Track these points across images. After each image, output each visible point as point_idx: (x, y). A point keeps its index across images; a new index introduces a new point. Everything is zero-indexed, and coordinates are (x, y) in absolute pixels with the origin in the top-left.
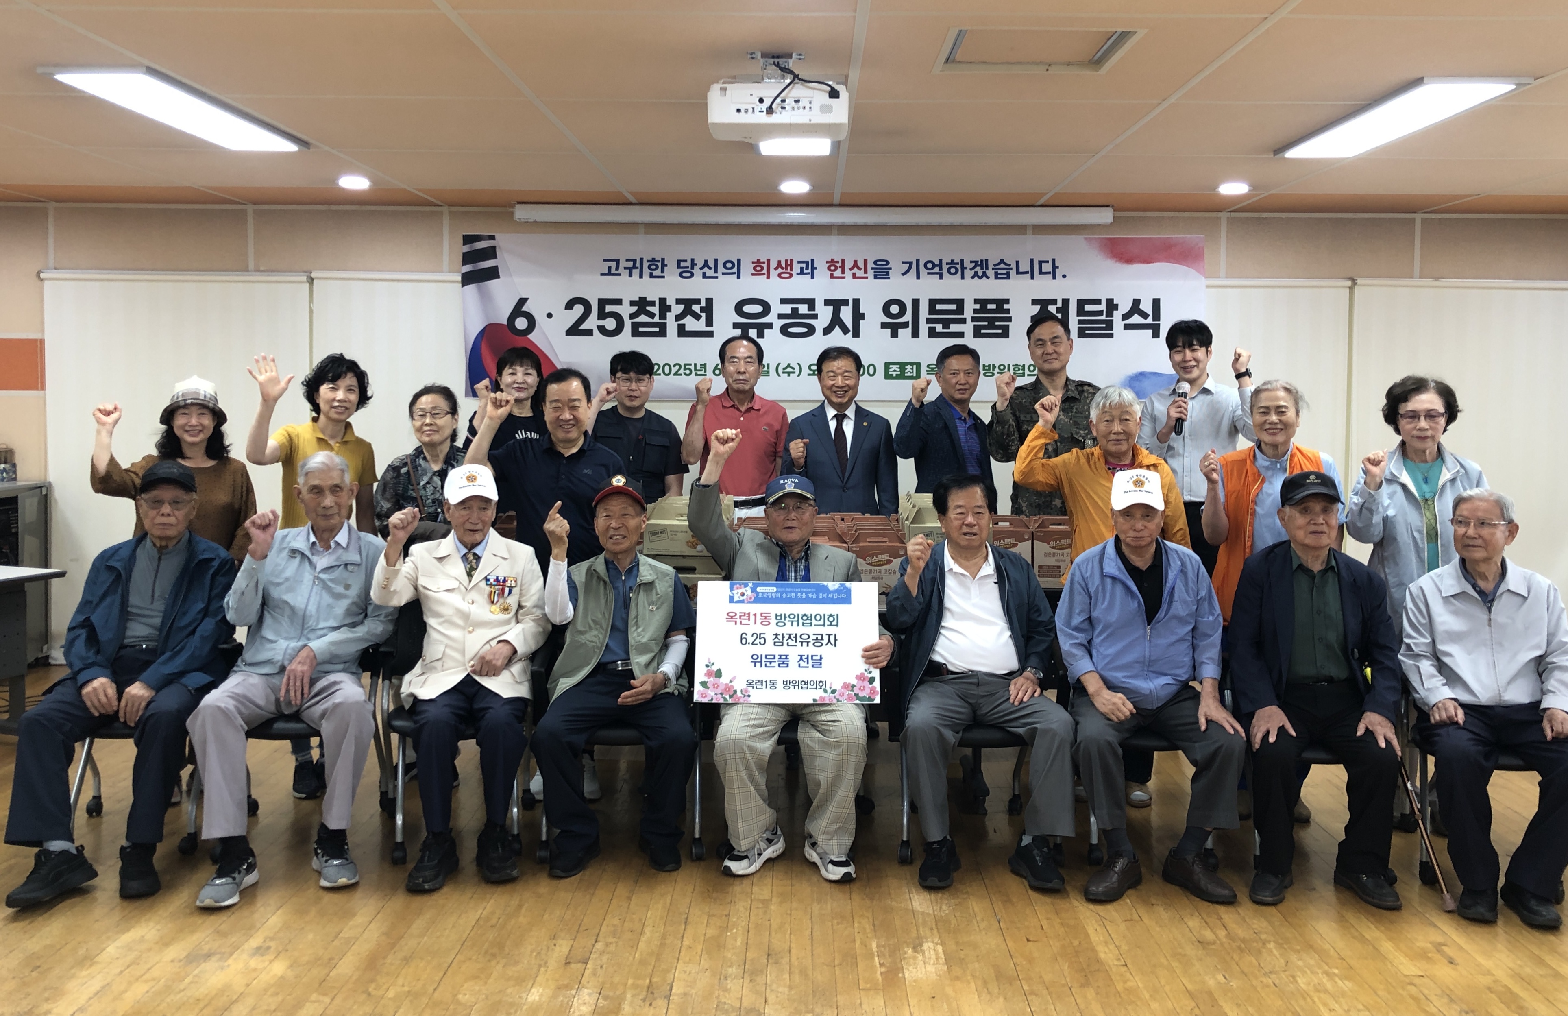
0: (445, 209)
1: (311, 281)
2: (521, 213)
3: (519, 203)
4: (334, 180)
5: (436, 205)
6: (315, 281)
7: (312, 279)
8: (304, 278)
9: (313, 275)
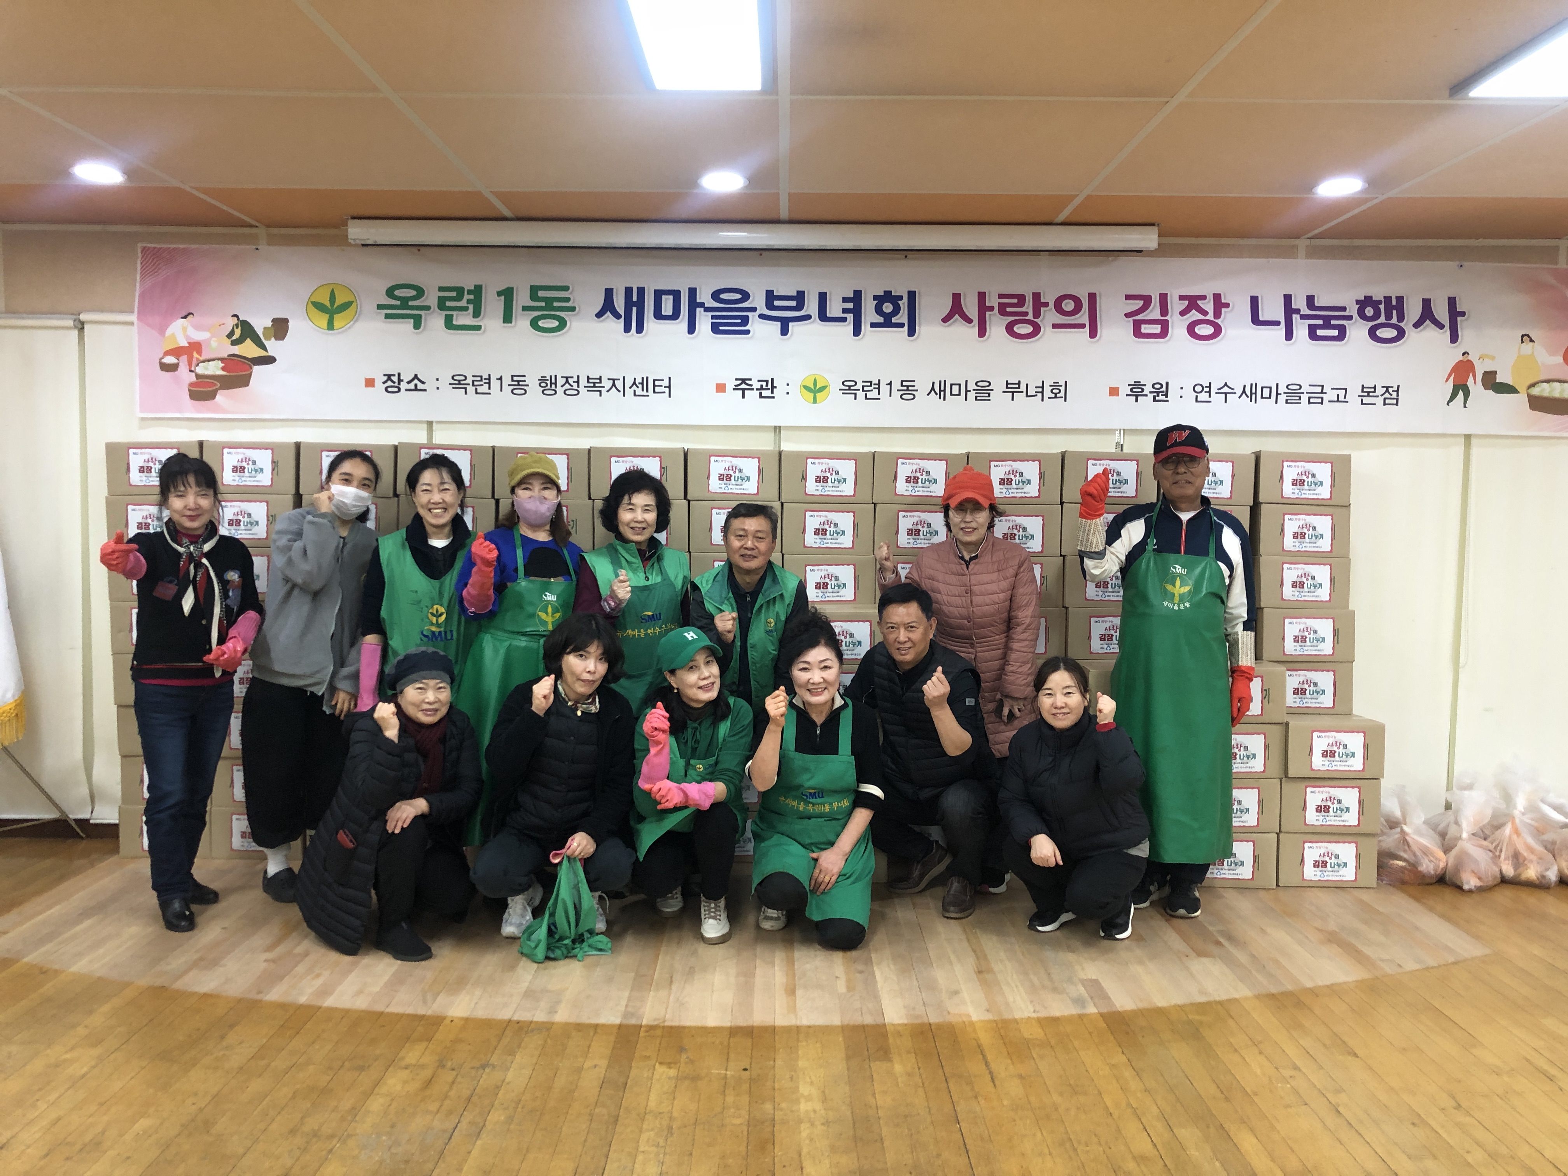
0: (262, 231)
1: (81, 327)
2: (357, 231)
3: (354, 218)
4: (65, 172)
5: (251, 226)
6: (86, 327)
7: (83, 323)
8: (70, 323)
9: (83, 317)
